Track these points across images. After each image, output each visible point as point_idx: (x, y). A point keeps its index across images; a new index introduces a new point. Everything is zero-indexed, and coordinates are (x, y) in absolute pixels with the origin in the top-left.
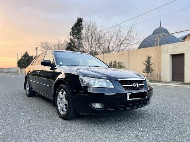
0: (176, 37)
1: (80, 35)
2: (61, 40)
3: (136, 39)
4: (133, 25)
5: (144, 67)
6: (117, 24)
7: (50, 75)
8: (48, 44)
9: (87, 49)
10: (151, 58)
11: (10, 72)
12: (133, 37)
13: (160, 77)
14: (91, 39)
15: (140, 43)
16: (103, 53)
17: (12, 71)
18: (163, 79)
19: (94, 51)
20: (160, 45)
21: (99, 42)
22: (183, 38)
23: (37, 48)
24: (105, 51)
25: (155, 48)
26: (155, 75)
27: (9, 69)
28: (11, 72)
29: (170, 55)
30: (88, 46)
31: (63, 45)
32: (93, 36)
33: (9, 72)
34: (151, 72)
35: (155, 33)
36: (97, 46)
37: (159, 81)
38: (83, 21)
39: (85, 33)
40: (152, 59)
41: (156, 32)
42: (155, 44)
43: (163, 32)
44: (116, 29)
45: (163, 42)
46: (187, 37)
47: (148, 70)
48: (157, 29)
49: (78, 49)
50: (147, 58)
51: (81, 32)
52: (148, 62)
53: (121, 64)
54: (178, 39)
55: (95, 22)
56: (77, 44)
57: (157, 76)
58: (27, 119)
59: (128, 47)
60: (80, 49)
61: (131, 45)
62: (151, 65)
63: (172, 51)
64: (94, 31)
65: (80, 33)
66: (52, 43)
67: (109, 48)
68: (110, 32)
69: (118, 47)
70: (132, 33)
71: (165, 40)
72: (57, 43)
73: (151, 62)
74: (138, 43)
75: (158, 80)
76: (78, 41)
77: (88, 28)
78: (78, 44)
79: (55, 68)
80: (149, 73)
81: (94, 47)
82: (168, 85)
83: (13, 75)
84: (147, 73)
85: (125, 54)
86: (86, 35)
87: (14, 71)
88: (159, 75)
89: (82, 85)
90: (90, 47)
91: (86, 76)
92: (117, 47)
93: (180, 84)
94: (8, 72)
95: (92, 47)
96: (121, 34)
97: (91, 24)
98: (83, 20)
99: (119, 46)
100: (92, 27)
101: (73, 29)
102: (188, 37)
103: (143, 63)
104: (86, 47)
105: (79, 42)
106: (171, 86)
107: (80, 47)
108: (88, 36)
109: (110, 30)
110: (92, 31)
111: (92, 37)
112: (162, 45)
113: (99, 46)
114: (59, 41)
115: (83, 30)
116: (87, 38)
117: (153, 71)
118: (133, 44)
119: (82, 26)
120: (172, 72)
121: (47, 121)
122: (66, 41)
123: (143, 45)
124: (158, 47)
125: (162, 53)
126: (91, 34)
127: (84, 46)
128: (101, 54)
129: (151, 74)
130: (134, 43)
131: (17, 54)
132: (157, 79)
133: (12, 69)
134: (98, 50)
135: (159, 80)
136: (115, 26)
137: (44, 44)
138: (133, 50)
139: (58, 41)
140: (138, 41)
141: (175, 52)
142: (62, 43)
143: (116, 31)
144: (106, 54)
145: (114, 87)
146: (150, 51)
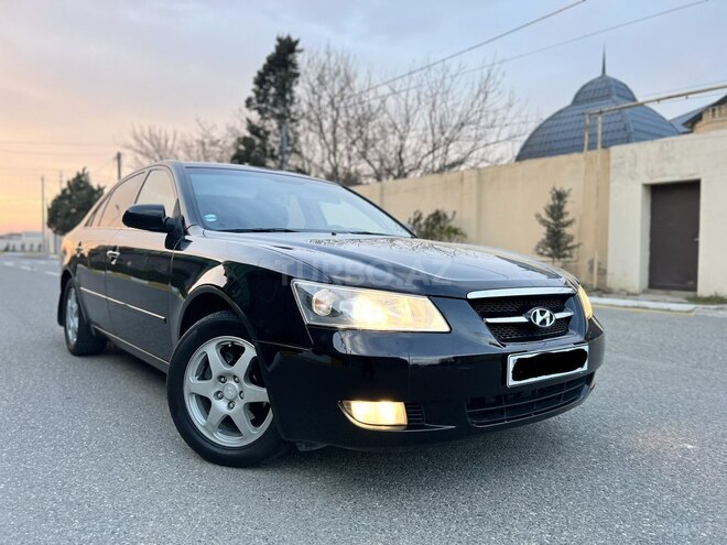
0: (662, 117)
1: (288, 105)
2: (215, 126)
3: (506, 122)
4: (496, 67)
5: (541, 233)
6: (431, 63)
7: (163, 269)
8: (163, 141)
9: (317, 160)
10: (568, 199)
11: (14, 250)
12: (496, 112)
13: (603, 272)
14: (330, 119)
15: (525, 138)
16: (378, 178)
17: (23, 246)
18: (613, 280)
19: (345, 168)
20: (606, 145)
21: (361, 132)
22: (690, 121)
23: (119, 157)
24: (386, 170)
25: (585, 159)
26: (584, 263)
27: (11, 236)
28: (18, 247)
29: (645, 186)
30: (319, 148)
31: (221, 143)
32: (337, 110)
33: (11, 248)
34: (567, 252)
35: (581, 98)
36: (355, 150)
37: (597, 290)
38: (300, 51)
39: (307, 98)
40: (573, 202)
41: (585, 96)
42: (586, 143)
43: (615, 97)
44: (425, 83)
45: (615, 136)
46: (704, 116)
47: (557, 243)
48: (591, 83)
49: (282, 161)
50: (553, 199)
51: (291, 92)
52: (556, 211)
53: (450, 221)
54: (670, 123)
55: (345, 55)
56: (276, 139)
57: (591, 268)
58: (55, 466)
59: (474, 154)
60: (290, 162)
61: (487, 145)
62: (568, 224)
63: (653, 171)
64: (342, 89)
65: (288, 97)
66: (179, 136)
67: (403, 156)
68: (403, 94)
69: (436, 153)
70: (489, 96)
71: (622, 127)
72: (200, 138)
73: (567, 213)
74: (515, 136)
75: (595, 286)
76: (280, 128)
77: (321, 79)
78: (279, 139)
79: (187, 237)
80: (559, 257)
81: (345, 152)
82: (636, 303)
83: (27, 262)
84: (550, 256)
85: (465, 181)
86: (311, 105)
87: (32, 246)
88: (599, 264)
89: (307, 321)
90: (326, 151)
91: (325, 277)
92: (433, 151)
93: (679, 300)
94: (7, 250)
95: (338, 154)
96: (449, 104)
97: (333, 59)
98: (298, 47)
99: (441, 151)
100: (337, 74)
101: (261, 80)
102: (707, 117)
103: (538, 216)
104: (311, 153)
105: (284, 134)
106: (646, 308)
107: (287, 152)
108: (320, 109)
109: (405, 87)
110: (336, 91)
111: (335, 113)
112: (612, 145)
113: (361, 149)
114: (204, 129)
115: (301, 84)
116: (317, 115)
117: (576, 250)
118: (497, 142)
119: (294, 71)
120: (647, 254)
121: (145, 475)
122: (231, 129)
123: (537, 148)
124: (599, 153)
125: (612, 178)
126: (332, 103)
127: (304, 150)
128: (370, 180)
129: (567, 259)
130: (498, 136)
131: (43, 179)
132: (589, 282)
133: (24, 239)
134: (359, 164)
135: (598, 283)
136: (422, 69)
137: (146, 143)
138: (495, 165)
139: (200, 130)
140: (515, 131)
141: (665, 175)
142: (216, 135)
143: (426, 88)
144: (389, 182)
145: (447, 329)
146: (567, 171)
